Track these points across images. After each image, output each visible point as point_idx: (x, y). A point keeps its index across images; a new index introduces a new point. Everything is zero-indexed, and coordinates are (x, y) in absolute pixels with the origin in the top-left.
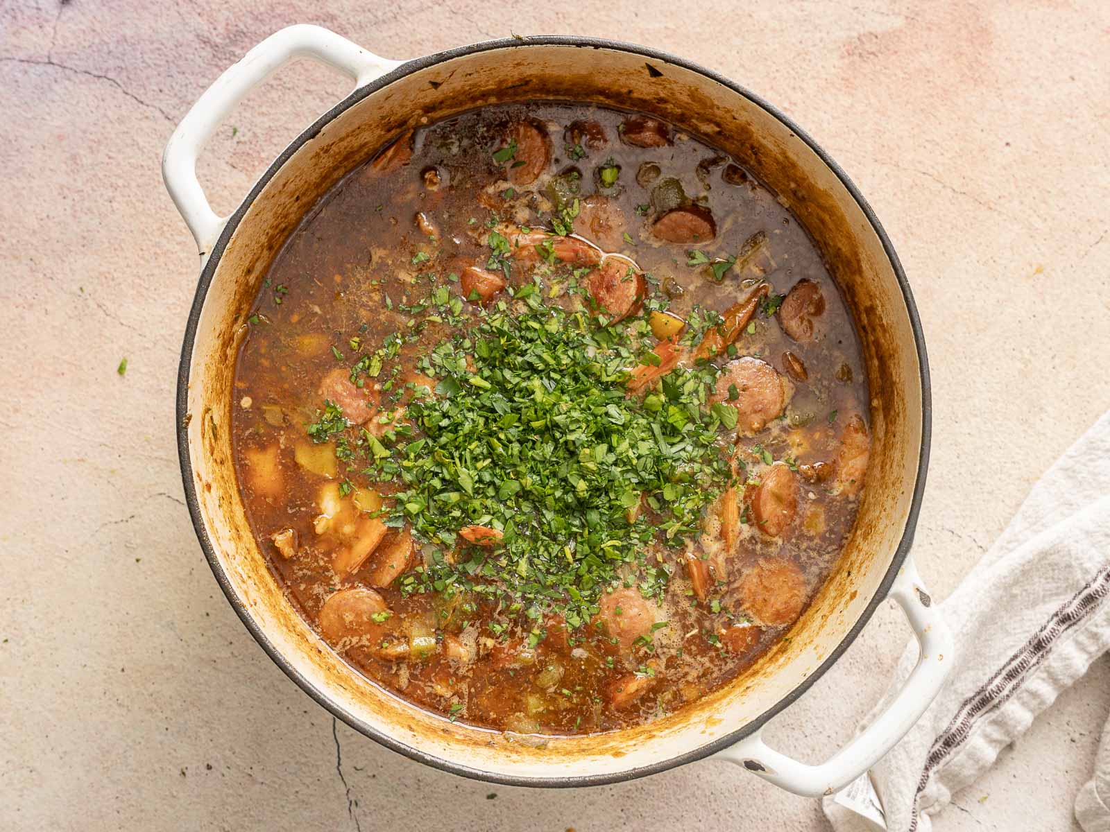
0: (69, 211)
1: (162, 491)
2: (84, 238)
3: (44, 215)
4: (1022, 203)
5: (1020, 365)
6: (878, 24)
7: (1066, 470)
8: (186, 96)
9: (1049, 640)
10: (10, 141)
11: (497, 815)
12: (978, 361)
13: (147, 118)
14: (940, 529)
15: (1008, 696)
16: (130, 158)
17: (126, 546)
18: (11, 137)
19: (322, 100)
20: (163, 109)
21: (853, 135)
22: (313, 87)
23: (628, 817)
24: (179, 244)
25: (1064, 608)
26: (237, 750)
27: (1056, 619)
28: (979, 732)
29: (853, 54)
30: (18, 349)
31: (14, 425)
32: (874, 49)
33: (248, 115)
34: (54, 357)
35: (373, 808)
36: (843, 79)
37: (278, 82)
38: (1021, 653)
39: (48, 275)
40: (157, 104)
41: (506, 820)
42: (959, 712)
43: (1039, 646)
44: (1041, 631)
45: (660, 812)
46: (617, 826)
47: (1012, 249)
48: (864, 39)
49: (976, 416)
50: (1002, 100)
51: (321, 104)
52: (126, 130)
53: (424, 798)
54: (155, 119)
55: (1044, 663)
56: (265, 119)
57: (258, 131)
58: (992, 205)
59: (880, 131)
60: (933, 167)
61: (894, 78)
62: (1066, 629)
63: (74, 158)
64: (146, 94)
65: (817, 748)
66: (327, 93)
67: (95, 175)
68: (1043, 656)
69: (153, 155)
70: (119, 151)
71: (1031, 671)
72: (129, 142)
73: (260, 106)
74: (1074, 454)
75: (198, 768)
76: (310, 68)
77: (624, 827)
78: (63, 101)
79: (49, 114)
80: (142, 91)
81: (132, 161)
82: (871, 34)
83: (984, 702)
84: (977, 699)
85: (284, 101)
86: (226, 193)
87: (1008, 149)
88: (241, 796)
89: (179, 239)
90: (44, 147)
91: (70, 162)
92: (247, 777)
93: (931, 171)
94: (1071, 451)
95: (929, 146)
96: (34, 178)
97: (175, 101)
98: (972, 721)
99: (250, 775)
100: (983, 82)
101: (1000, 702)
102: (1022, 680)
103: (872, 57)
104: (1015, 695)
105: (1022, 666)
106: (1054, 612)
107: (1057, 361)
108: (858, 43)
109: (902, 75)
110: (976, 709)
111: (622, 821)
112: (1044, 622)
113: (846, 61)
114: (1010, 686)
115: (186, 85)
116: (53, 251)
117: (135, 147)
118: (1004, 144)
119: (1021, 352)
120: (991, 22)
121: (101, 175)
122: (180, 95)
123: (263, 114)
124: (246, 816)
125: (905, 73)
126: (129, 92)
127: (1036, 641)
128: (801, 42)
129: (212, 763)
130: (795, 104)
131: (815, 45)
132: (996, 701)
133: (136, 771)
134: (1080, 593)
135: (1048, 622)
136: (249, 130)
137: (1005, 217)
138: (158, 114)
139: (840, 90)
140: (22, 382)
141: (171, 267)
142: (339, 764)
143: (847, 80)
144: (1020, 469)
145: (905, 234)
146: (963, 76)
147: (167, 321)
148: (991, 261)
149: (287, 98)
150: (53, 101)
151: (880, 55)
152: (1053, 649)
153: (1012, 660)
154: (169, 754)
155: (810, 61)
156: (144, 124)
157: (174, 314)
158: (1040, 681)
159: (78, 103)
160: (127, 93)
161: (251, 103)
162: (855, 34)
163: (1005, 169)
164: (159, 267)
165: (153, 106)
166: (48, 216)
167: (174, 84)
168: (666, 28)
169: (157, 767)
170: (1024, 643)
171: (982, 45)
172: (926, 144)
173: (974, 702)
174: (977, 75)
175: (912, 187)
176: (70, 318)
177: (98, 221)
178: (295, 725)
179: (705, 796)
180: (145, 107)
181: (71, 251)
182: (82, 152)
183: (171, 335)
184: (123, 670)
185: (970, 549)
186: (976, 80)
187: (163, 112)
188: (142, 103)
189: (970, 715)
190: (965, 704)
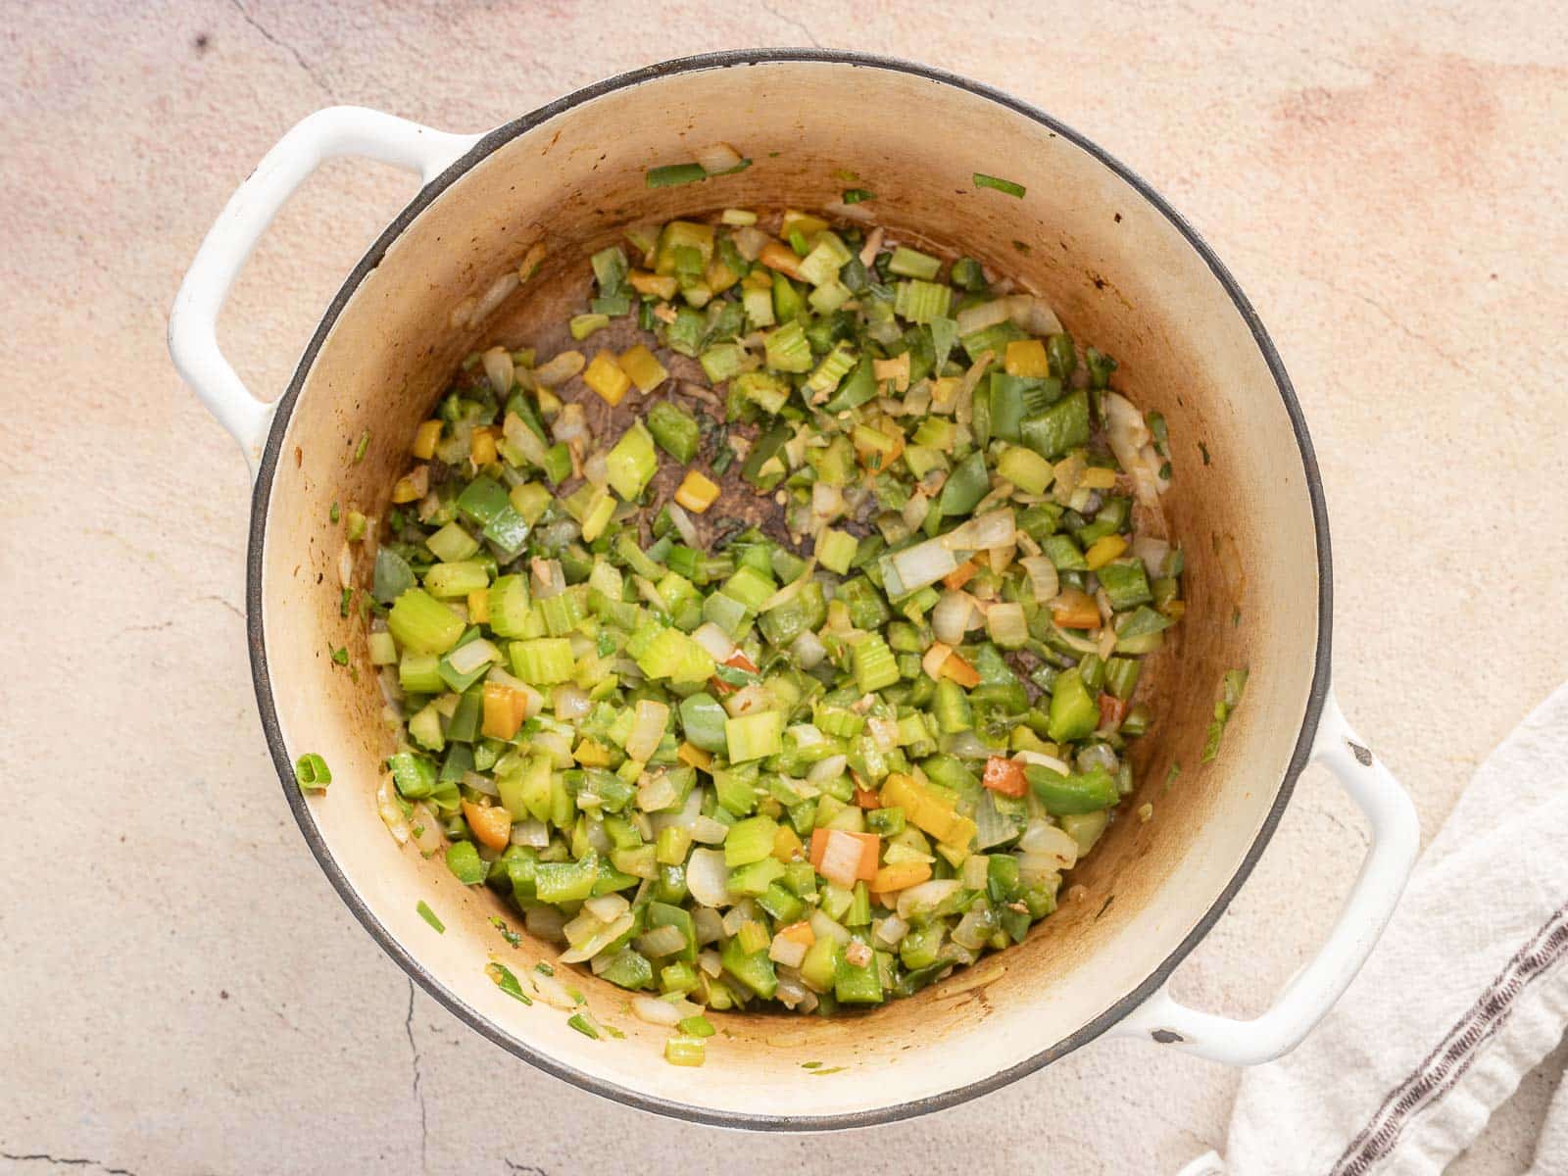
0: (144, 177)
1: (216, 594)
2: (159, 217)
3: (108, 177)
4: (1501, 363)
5: (1462, 593)
6: (1334, 78)
7: (1527, 747)
8: (333, 37)
9: (1507, 997)
10: (75, 65)
11: (624, 1125)
12: (1405, 579)
13: (274, 60)
14: (1315, 810)
15: (1452, 1083)
16: (244, 113)
17: (154, 664)
18: (78, 58)
19: (527, 71)
20: (300, 51)
21: (1276, 232)
22: (516, 52)
23: (808, 1156)
24: (293, 245)
25: (1525, 949)
26: (267, 977)
27: (1515, 966)
28: (1413, 1137)
29: (1293, 116)
30: (42, 361)
31: (20, 468)
32: (1323, 113)
33: (418, 76)
34: (92, 381)
35: (448, 1088)
36: (1272, 149)
37: (467, 37)
38: (1469, 1018)
39: (102, 263)
40: (291, 42)
41: (635, 1134)
42: (1382, 1107)
43: (1494, 1007)
44: (1496, 984)
45: (855, 1155)
46: (791, 1165)
47: (1478, 426)
48: (1311, 97)
49: (1390, 657)
50: (1495, 213)
51: (522, 76)
52: (241, 72)
53: (523, 1084)
54: (284, 63)
55: (1502, 1032)
56: (442, 87)
57: (429, 103)
58: (1459, 361)
59: (1314, 231)
60: (1381, 293)
61: (1345, 159)
62: (1530, 980)
63: (162, 102)
64: (277, 26)
65: (1093, 1097)
66: (535, 62)
67: (188, 131)
68: (1499, 1021)
69: (275, 115)
70: (227, 101)
71: (1483, 1044)
72: (244, 90)
73: (437, 68)
74: (1536, 724)
75: (208, 993)
76: (516, 24)
77: (802, 1168)
78: (159, 19)
79: (135, 34)
80: (273, 21)
81: (243, 118)
82: (1322, 90)
83: (1418, 1092)
84: (1409, 1088)
85: (471, 65)
86: (370, 183)
87: (1492, 284)
88: (263, 1042)
89: (294, 239)
90: (122, 80)
91: (155, 108)
92: (277, 1017)
93: (1378, 299)
94: (1532, 718)
95: (1381, 263)
96: (101, 122)
97: (319, 42)
98: (1402, 1121)
99: (281, 1015)
100: (1472, 182)
101: (1442, 1091)
102: (1472, 1058)
103: (1319, 123)
104: (1461, 1080)
105: (1471, 1038)
106: (1513, 955)
107: (1518, 596)
108: (1302, 101)
109: (1356, 155)
110: (1408, 1103)
111: (800, 1160)
112: (1499, 972)
113: (1281, 124)
114: (1455, 1067)
115: (337, 22)
116: (112, 230)
117: (252, 100)
118: (1488, 275)
119: (1469, 575)
120: (1496, 98)
121: (197, 133)
122: (326, 34)
123: (440, 79)
124: (266, 1072)
125: (1362, 154)
126: (255, 18)
127: (1489, 1000)
128: (1220, 88)
129: (229, 990)
130: (1198, 175)
131: (1238, 96)
132: (1436, 1091)
133: (120, 985)
134: (1547, 926)
135: (1505, 971)
136: (417, 99)
137: (1475, 380)
138: (291, 57)
139: (1265, 164)
140: (41, 409)
141: (277, 277)
142: (410, 1019)
143: (1276, 151)
144: (1442, 742)
145: (1328, 384)
146: (1444, 170)
147: (260, 352)
148: (1445, 440)
149: (476, 59)
150: (144, 17)
151: (1330, 123)
152: (1514, 1010)
153: (1456, 1029)
154: (171, 967)
155: (1229, 116)
156: (268, 69)
157: (271, 345)
158: (1495, 1058)
159: (179, 24)
160: (250, 21)
161: (425, 61)
162: (1299, 88)
163: (1485, 311)
164: (260, 274)
165: (286, 45)
166: (113, 180)
167: (320, 18)
168: (1032, 40)
169: (151, 984)
170: (1472, 1004)
171: (1478, 129)
172: (1378, 259)
173: (1404, 1094)
174: (1465, 172)
175: (1347, 318)
176: (123, 328)
177: (183, 195)
178: (355, 954)
179: (924, 1141)
180: (273, 44)
181: (137, 234)
182: (175, 96)
183: (263, 374)
184: (123, 839)
185: (1355, 846)
186: (1462, 179)
187: (297, 55)
188: (270, 37)
189: (1399, 1112)
190: (1391, 1096)
